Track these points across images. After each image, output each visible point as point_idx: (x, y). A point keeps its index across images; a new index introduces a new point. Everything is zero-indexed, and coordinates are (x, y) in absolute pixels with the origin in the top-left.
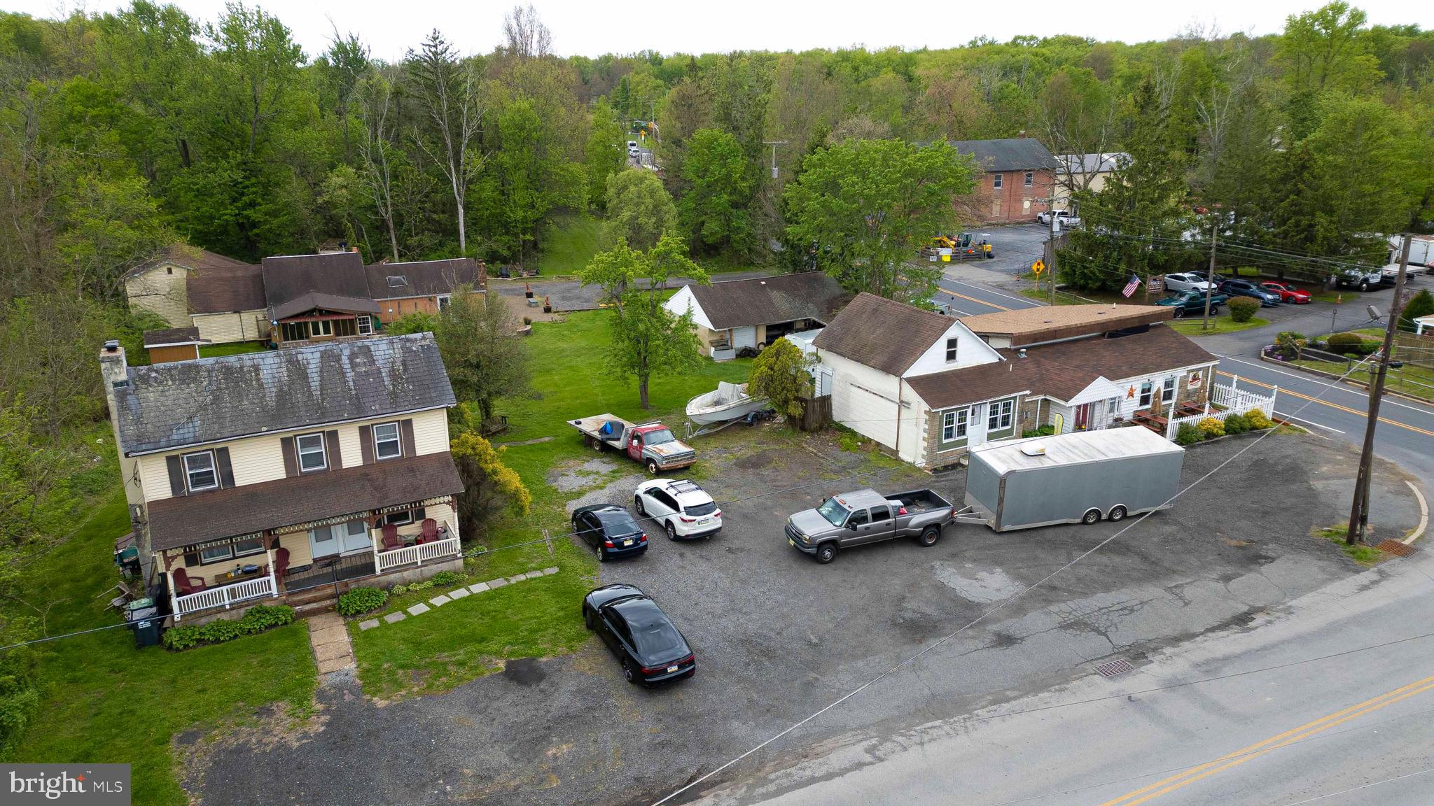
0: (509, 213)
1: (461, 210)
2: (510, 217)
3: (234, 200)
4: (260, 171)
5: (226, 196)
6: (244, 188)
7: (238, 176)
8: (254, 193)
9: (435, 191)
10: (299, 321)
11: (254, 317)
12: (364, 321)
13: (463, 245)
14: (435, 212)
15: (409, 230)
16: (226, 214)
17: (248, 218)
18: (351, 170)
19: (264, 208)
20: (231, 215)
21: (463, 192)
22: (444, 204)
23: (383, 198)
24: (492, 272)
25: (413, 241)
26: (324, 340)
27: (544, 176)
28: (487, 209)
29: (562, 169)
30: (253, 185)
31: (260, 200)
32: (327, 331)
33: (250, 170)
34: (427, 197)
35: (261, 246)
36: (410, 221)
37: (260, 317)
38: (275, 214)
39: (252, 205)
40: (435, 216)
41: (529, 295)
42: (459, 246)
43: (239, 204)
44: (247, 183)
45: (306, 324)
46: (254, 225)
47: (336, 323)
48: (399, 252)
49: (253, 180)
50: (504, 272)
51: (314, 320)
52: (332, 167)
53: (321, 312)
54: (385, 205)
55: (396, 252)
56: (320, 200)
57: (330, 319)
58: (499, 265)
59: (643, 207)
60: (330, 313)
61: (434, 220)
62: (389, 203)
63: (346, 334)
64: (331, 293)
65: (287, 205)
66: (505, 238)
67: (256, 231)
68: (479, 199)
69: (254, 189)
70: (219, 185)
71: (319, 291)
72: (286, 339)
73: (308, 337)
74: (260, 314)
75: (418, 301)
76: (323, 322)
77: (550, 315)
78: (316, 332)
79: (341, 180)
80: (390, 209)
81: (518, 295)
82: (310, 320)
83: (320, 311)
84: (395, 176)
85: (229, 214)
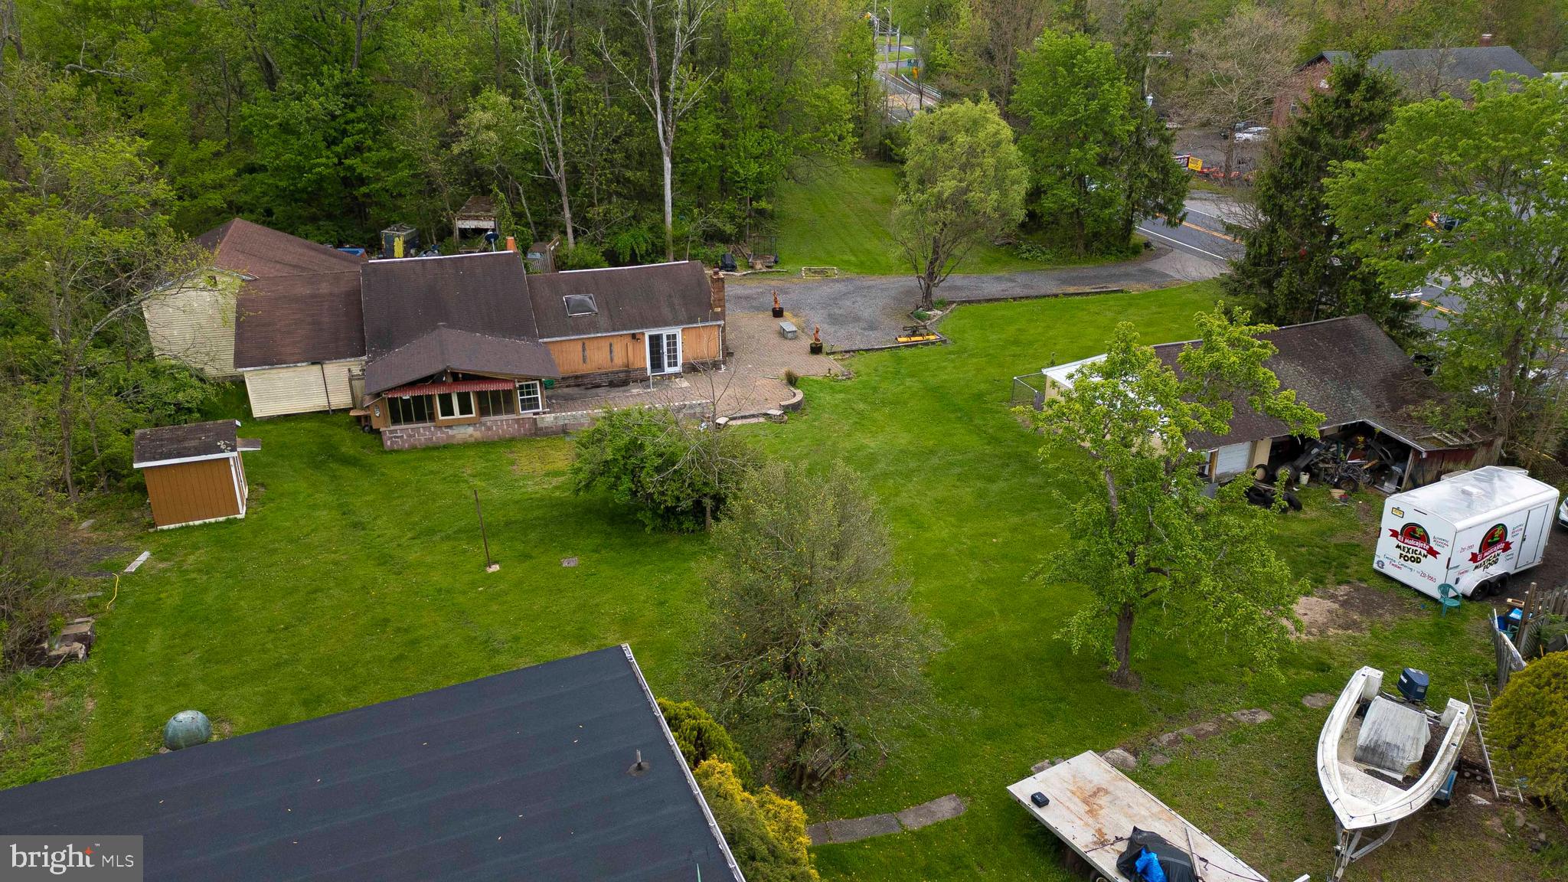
0: (737, 167)
1: (668, 165)
2: (737, 173)
3: (331, 142)
4: (370, 96)
5: (318, 135)
6: (347, 123)
7: (336, 105)
8: (361, 132)
9: (629, 133)
10: (417, 393)
11: (346, 369)
12: (528, 389)
13: (669, 218)
14: (627, 167)
15: (590, 196)
16: (319, 165)
17: (351, 168)
18: (503, 99)
19: (373, 156)
20: (327, 166)
21: (671, 136)
22: (641, 154)
23: (550, 141)
24: (710, 261)
25: (596, 212)
26: (459, 423)
27: (790, 107)
28: (704, 162)
29: (818, 97)
30: (360, 120)
31: (369, 142)
32: (465, 409)
33: (353, 95)
34: (615, 141)
35: (373, 211)
36: (593, 181)
37: (356, 371)
38: (390, 165)
39: (358, 149)
40: (629, 174)
41: (778, 313)
42: (663, 221)
43: (338, 149)
44: (351, 116)
45: (430, 398)
46: (362, 181)
47: (480, 396)
48: (575, 231)
49: (360, 111)
50: (728, 262)
51: (443, 390)
52: (476, 90)
53: (458, 377)
54: (554, 154)
55: (570, 231)
56: (456, 149)
57: (472, 389)
58: (721, 249)
59: (978, 172)
60: (470, 378)
61: (628, 180)
62: (560, 154)
63: (497, 412)
64: (473, 329)
65: (406, 155)
66: (730, 206)
67: (364, 190)
68: (691, 144)
69: (362, 126)
70: (308, 120)
71: (452, 325)
72: (396, 420)
73: (432, 417)
74: (355, 365)
75: (614, 341)
76: (459, 395)
77: (821, 357)
78: (448, 410)
79: (487, 117)
80: (562, 164)
81: (758, 309)
82: (436, 392)
83: (455, 376)
84: (570, 109)
85: (324, 163)
